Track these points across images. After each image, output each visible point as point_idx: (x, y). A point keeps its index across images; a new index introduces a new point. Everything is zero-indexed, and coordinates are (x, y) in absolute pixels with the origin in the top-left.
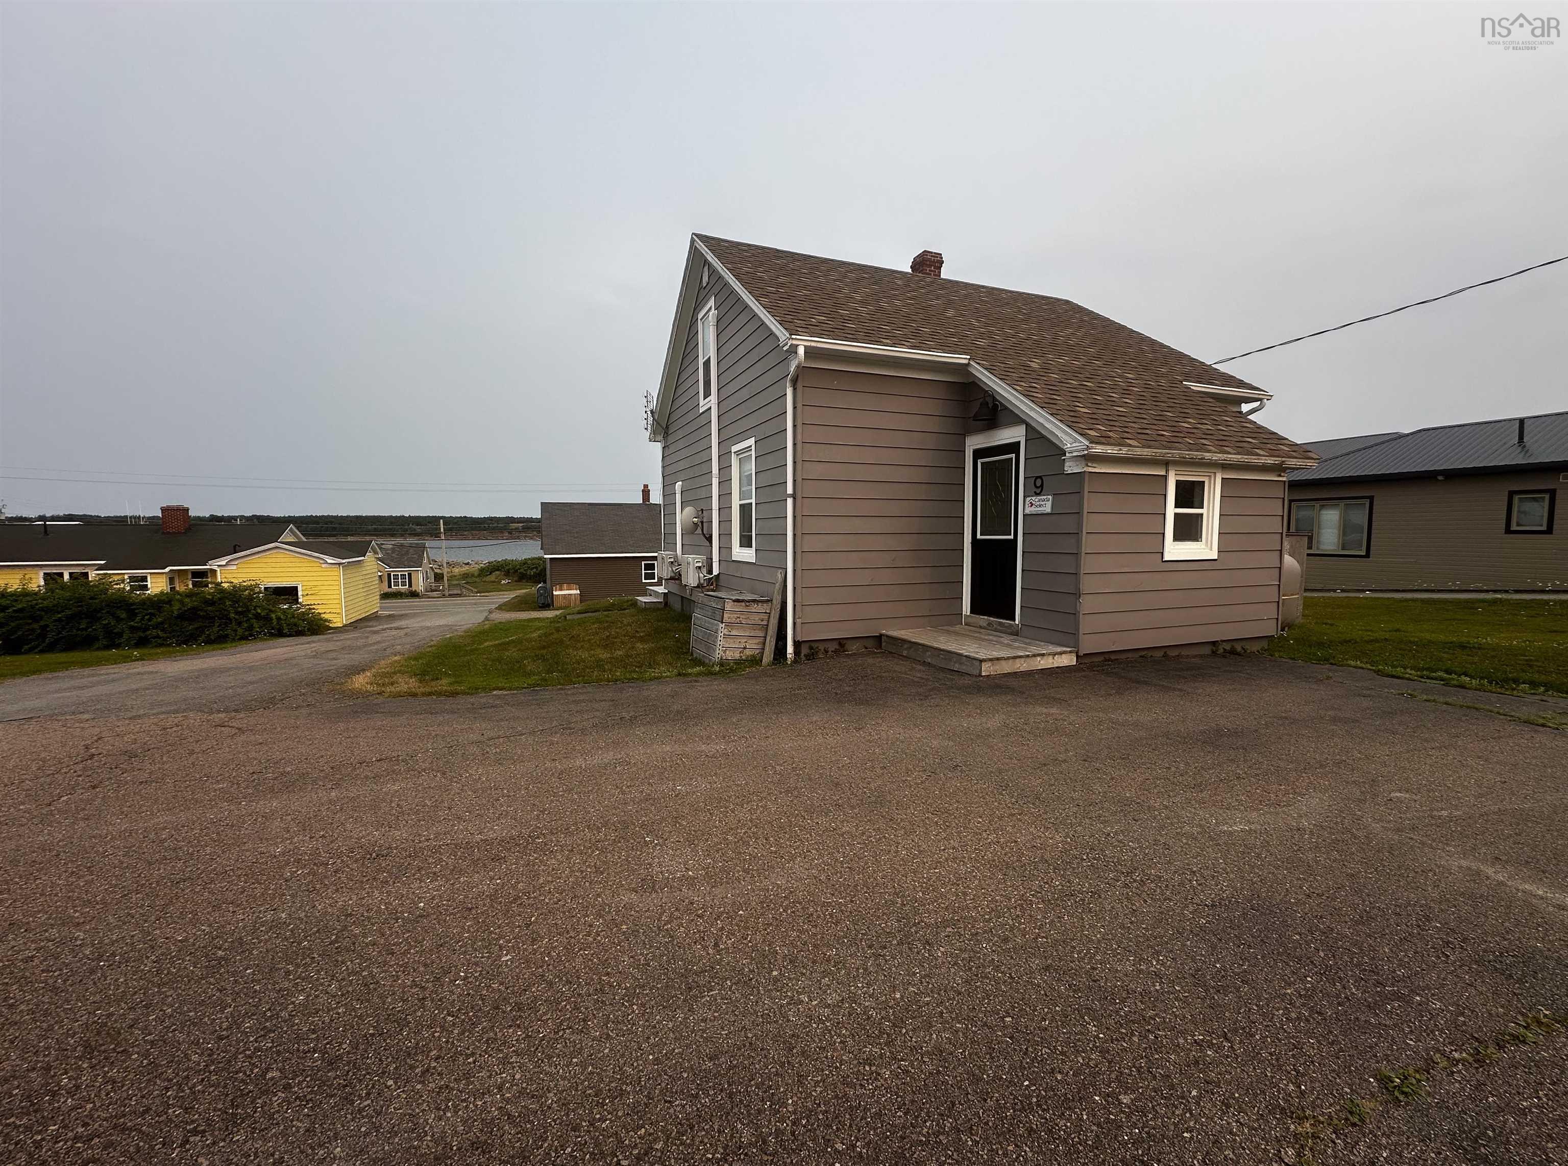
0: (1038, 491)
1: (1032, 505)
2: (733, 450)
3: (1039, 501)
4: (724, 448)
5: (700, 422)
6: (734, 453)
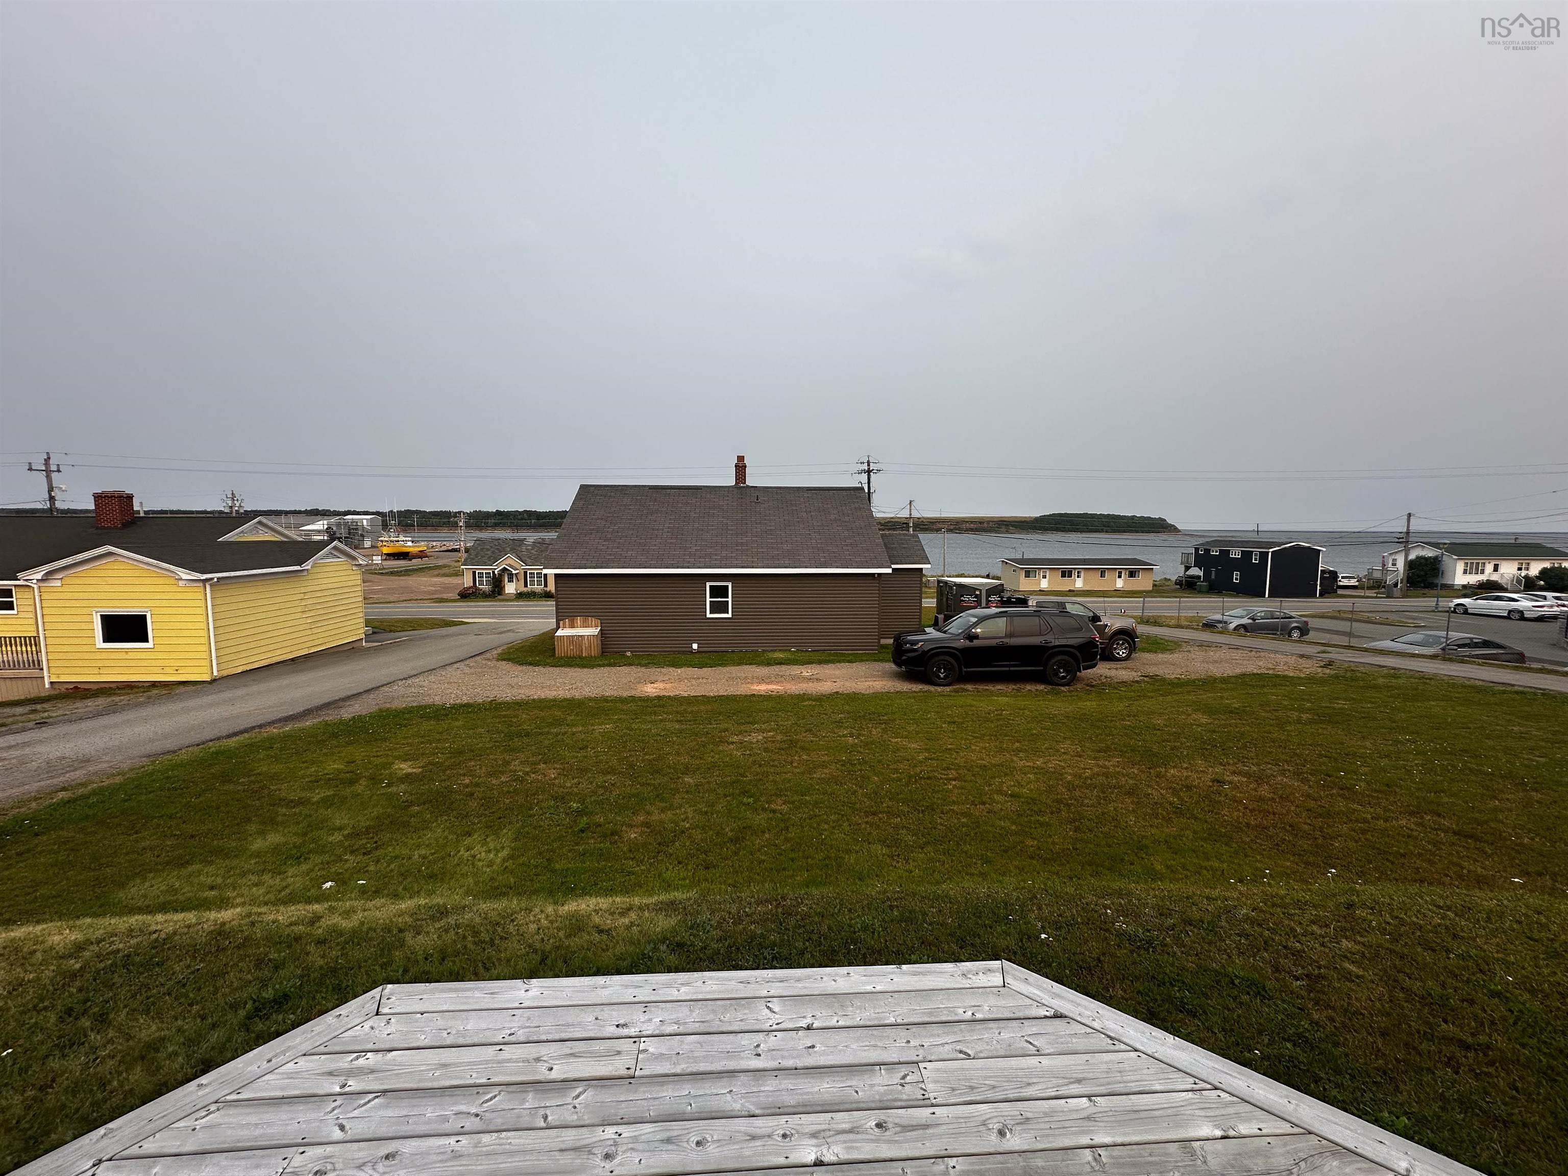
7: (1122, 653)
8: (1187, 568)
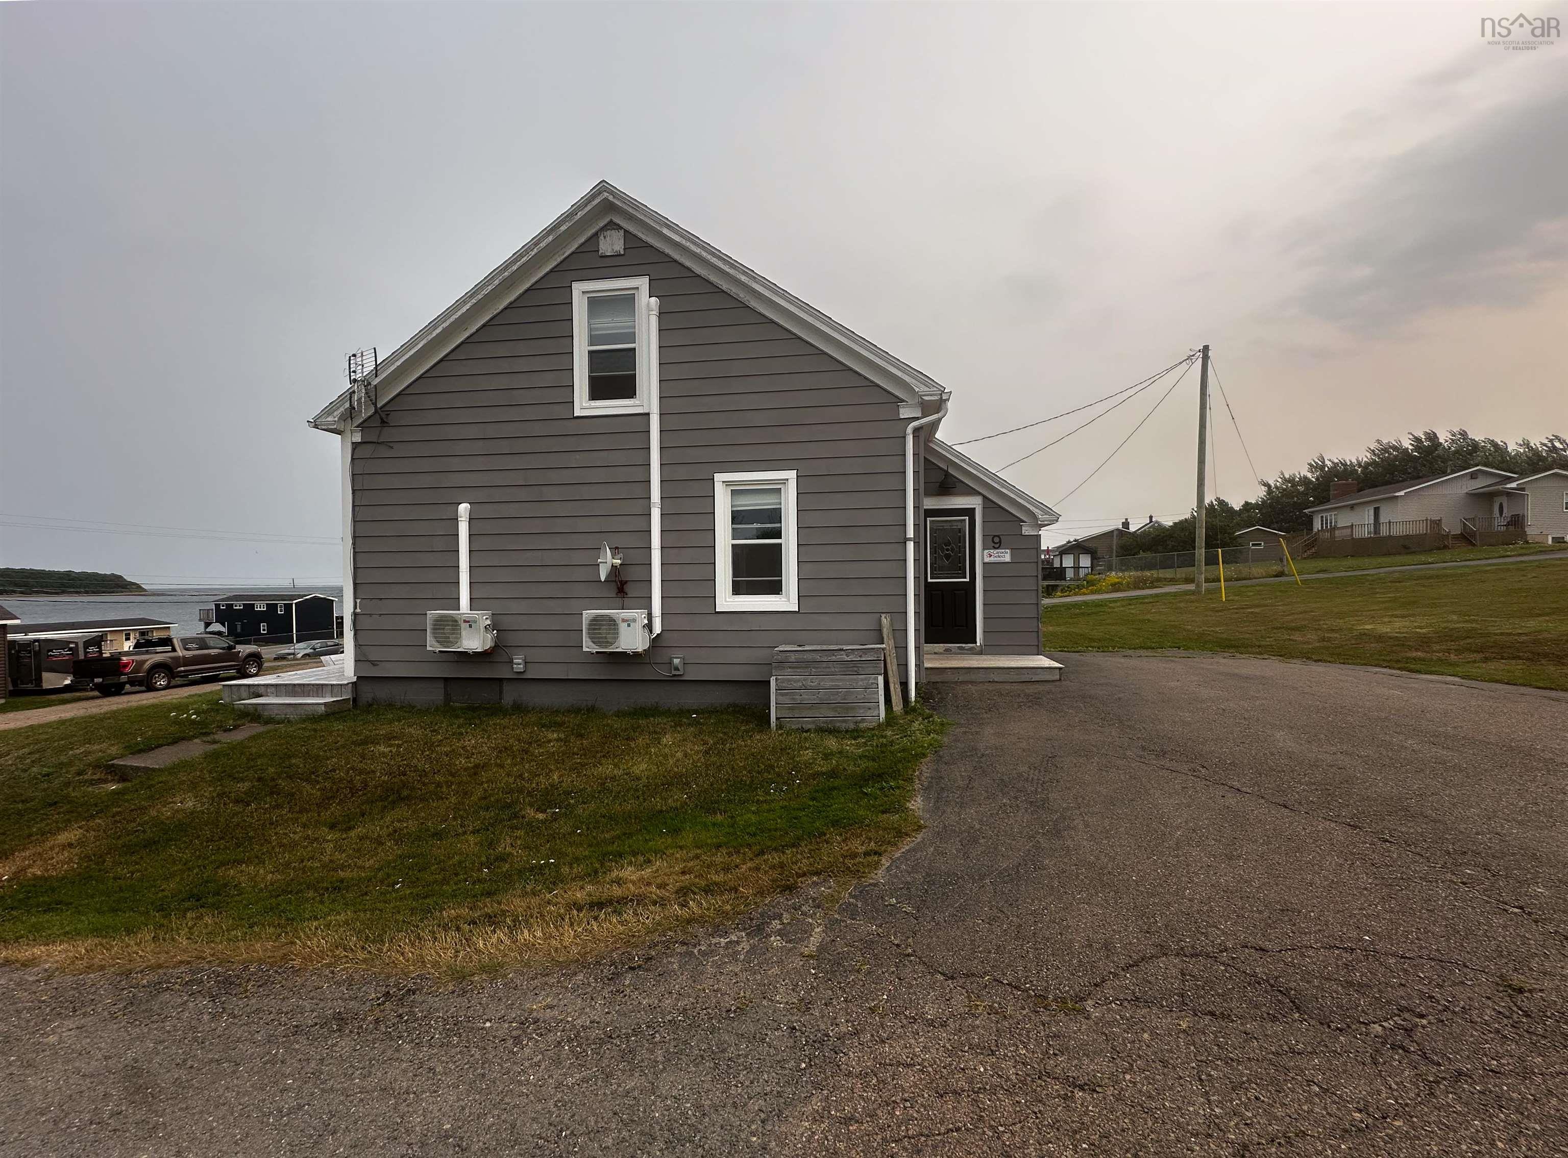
0: (997, 546)
1: (991, 556)
2: (719, 477)
3: (998, 553)
4: (682, 473)
5: (571, 428)
6: (723, 482)
7: (253, 670)
8: (207, 625)
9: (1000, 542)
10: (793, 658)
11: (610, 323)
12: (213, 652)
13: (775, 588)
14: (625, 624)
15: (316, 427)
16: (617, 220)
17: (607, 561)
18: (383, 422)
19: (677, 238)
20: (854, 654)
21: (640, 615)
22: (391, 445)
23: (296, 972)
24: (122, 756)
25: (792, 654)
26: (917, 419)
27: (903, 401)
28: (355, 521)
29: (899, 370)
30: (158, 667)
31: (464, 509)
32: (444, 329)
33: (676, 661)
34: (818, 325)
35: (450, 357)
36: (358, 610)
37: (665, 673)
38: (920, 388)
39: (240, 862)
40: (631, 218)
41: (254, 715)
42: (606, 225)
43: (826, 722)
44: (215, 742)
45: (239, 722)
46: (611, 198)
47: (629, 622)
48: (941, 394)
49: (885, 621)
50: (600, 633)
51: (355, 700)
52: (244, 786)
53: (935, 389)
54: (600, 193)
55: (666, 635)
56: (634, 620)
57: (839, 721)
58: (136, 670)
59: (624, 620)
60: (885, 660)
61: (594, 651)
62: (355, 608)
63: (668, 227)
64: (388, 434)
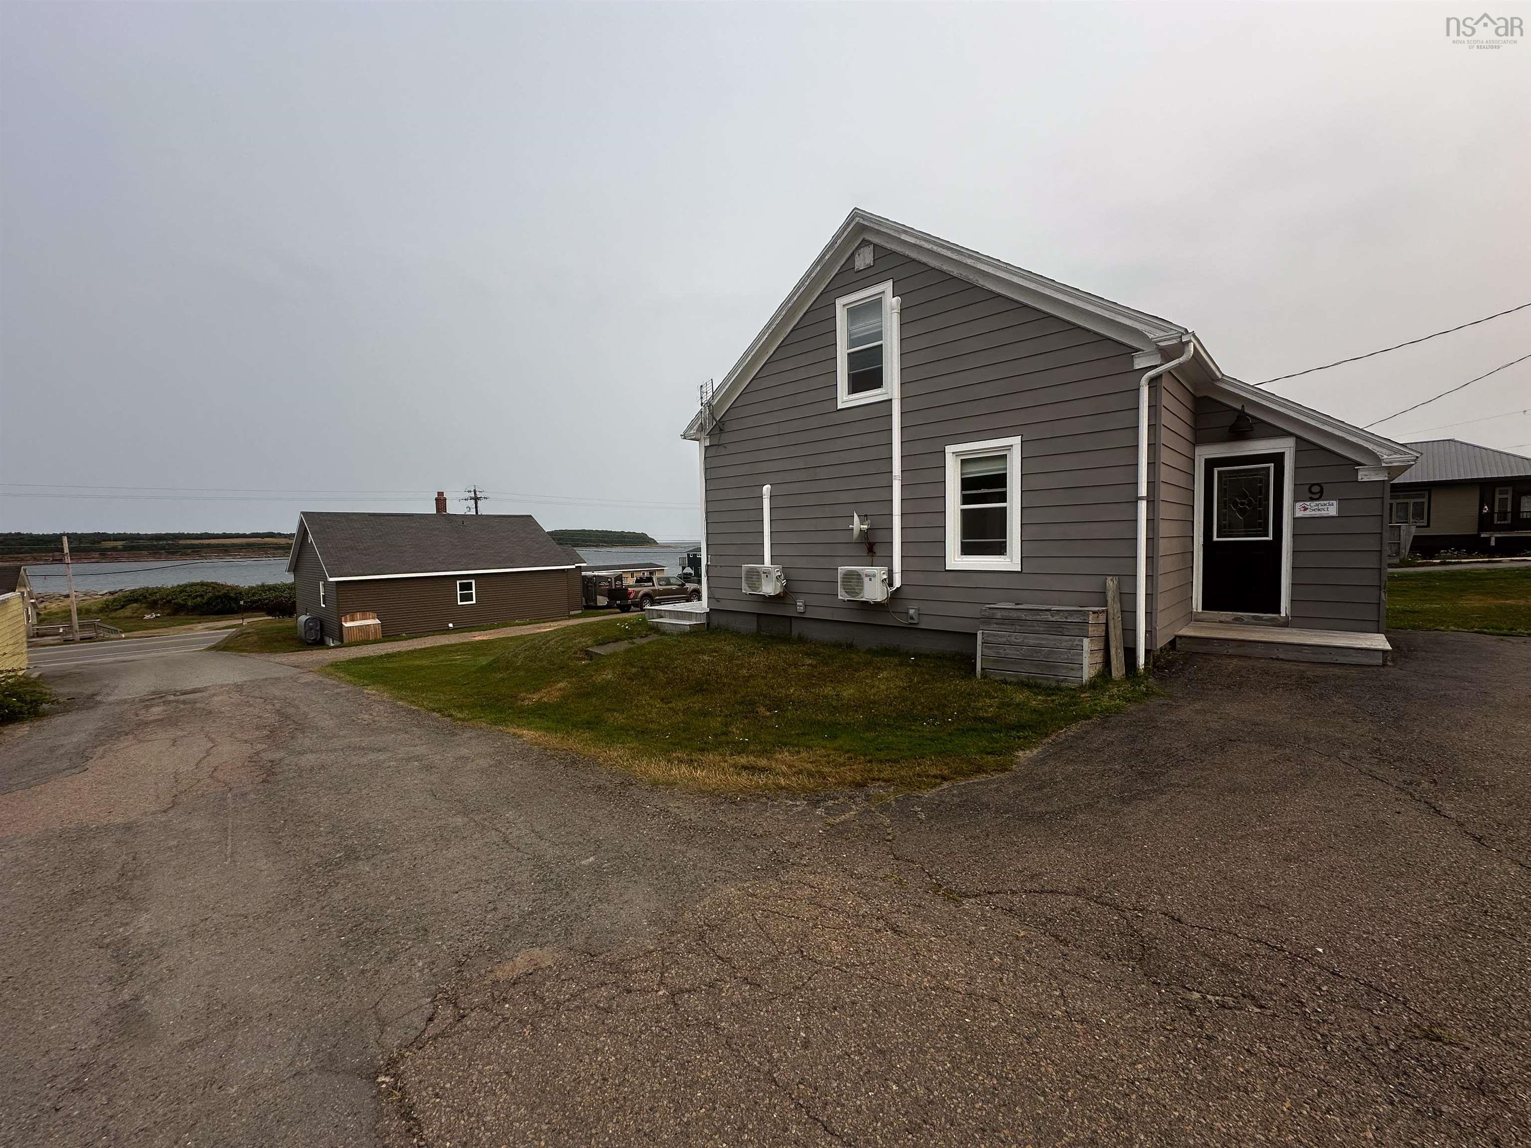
0: (1317, 496)
1: (1305, 509)
2: (950, 449)
3: (1317, 505)
4: (919, 448)
5: (837, 418)
6: (953, 453)
8: (683, 568)
9: (1321, 492)
10: (999, 615)
11: (864, 327)
12: (674, 587)
13: (1000, 549)
14: (868, 579)
15: (685, 438)
16: (869, 237)
17: (857, 525)
18: (721, 430)
19: (912, 240)
20: (1058, 614)
21: (880, 572)
22: (726, 445)
23: (600, 765)
24: (592, 646)
25: (998, 611)
26: (1156, 367)
27: (1137, 350)
28: (707, 502)
29: (1130, 318)
30: (646, 595)
31: (766, 489)
32: (753, 356)
33: (912, 612)
34: (1041, 289)
35: (758, 376)
36: (709, 563)
37: (902, 621)
38: (1154, 334)
39: (614, 710)
40: (878, 232)
41: (656, 629)
42: (860, 244)
43: (1028, 678)
44: (633, 643)
45: (649, 633)
46: (861, 221)
47: (871, 577)
48: (1181, 337)
49: (1111, 584)
50: (851, 585)
51: (708, 624)
52: (634, 670)
53: (1174, 332)
54: (853, 219)
55: (905, 588)
56: (874, 576)
57: (1041, 678)
58: (635, 597)
59: (867, 576)
60: (1107, 624)
61: (846, 599)
62: (707, 561)
63: (905, 232)
64: (725, 438)
